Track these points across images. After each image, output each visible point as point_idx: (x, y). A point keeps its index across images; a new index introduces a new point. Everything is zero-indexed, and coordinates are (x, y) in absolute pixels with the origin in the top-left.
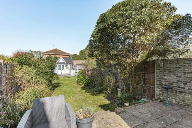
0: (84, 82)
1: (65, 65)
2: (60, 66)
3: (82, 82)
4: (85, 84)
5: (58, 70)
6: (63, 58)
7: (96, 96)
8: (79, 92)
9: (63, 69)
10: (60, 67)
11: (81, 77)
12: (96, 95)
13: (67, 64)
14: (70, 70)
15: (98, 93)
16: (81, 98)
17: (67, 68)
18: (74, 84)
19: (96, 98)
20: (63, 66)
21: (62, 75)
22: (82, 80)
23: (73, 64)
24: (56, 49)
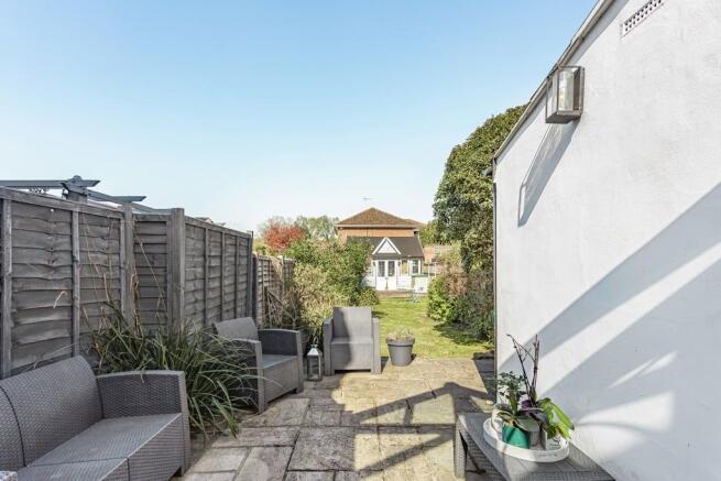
0: (444, 312)
1: (396, 262)
2: (382, 265)
3: (440, 312)
4: (448, 318)
5: (378, 278)
6: (391, 238)
9: (392, 273)
10: (384, 267)
11: (436, 298)
13: (404, 259)
14: (413, 277)
17: (404, 272)
20: (392, 265)
21: (387, 293)
22: (439, 305)
23: (422, 258)
24: (373, 210)
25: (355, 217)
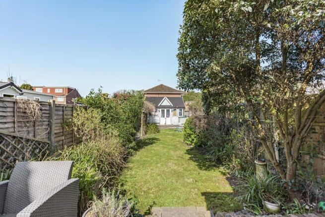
0: (193, 140)
1: (171, 110)
2: (163, 111)
3: (190, 140)
4: (195, 144)
5: (161, 118)
6: (168, 98)
7: (206, 170)
8: (179, 157)
9: (168, 115)
10: (164, 113)
11: (189, 131)
12: (208, 168)
13: (175, 108)
14: (179, 118)
15: (214, 163)
16: (175, 171)
17: (175, 115)
18: (178, 143)
19: (204, 173)
20: (168, 111)
21: (166, 126)
22: (190, 135)
23: (184, 108)
24: (162, 85)
25: (153, 89)
